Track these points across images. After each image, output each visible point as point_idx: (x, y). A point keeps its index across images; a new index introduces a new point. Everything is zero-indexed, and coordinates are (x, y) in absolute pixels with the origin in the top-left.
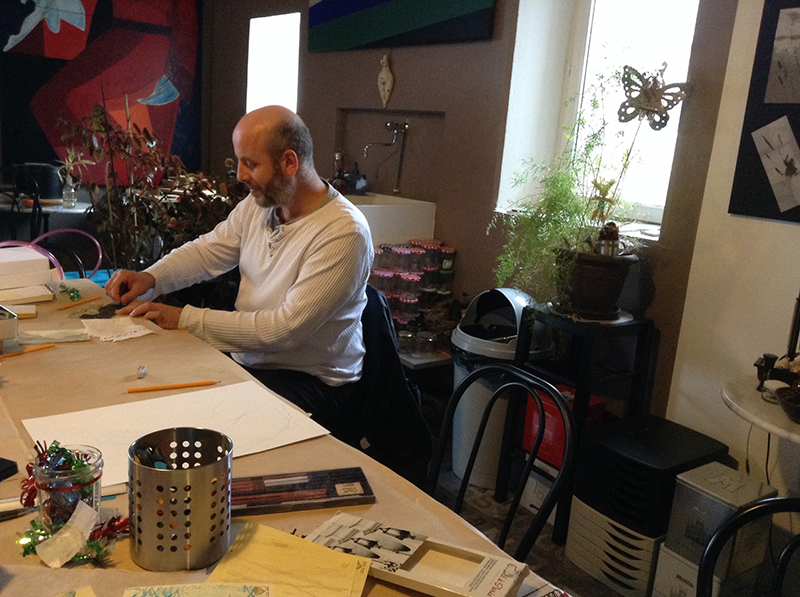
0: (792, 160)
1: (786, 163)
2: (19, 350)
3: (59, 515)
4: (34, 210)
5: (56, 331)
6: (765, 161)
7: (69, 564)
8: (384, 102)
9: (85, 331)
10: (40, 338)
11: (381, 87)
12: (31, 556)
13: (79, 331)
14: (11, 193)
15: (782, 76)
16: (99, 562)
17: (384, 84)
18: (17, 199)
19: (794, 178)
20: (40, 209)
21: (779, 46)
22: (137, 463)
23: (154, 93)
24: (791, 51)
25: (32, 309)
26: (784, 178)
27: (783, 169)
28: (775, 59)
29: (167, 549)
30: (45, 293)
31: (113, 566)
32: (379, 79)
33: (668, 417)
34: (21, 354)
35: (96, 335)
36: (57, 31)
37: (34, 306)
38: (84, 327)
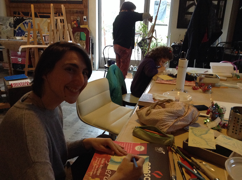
2: (219, 87)
3: (213, 119)
4: (237, 55)
5: (230, 85)
7: (212, 128)
9: (237, 86)
10: (225, 85)
12: (205, 125)
13: (236, 86)
14: (232, 50)
16: (219, 130)
18: (233, 51)
20: (239, 55)
22: (232, 111)
25: (225, 78)
29: (234, 132)
30: (231, 75)
31: (222, 133)
34: (219, 88)
35: (240, 87)
37: (226, 78)
38: (237, 85)
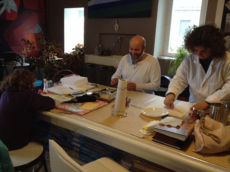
8: (116, 32)
11: (115, 28)
15: (228, 27)
17: (116, 27)
23: (35, 30)
28: (226, 24)
32: (115, 26)
36: (10, 12)
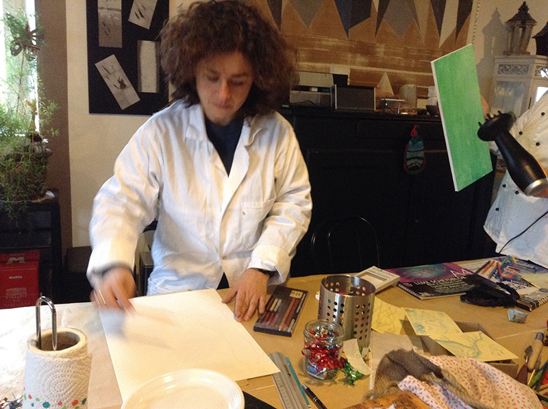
0: (122, 80)
1: (119, 82)
6: (106, 80)
15: (107, 31)
19: (125, 90)
21: (102, 13)
24: (109, 17)
26: (120, 90)
27: (118, 85)
28: (100, 21)
33: (74, 245)
